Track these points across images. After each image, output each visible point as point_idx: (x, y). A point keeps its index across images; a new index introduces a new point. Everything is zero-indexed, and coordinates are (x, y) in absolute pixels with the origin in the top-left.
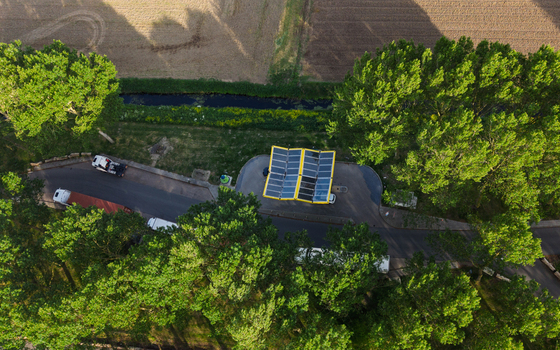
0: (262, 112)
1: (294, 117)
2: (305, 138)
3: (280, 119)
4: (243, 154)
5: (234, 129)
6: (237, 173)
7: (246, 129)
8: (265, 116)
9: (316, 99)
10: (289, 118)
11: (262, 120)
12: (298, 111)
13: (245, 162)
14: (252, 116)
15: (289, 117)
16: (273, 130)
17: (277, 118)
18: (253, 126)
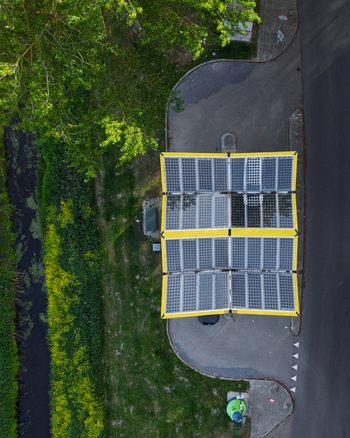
0: (57, 356)
1: (65, 280)
2: (117, 245)
3: (72, 310)
4: (171, 380)
5: (108, 415)
6: (217, 383)
7: (107, 386)
8: (69, 348)
9: (13, 237)
10: (68, 291)
11: (80, 352)
12: (49, 272)
13: (190, 372)
14: (71, 377)
15: (65, 290)
16: (102, 322)
17: (70, 319)
18: (97, 372)
